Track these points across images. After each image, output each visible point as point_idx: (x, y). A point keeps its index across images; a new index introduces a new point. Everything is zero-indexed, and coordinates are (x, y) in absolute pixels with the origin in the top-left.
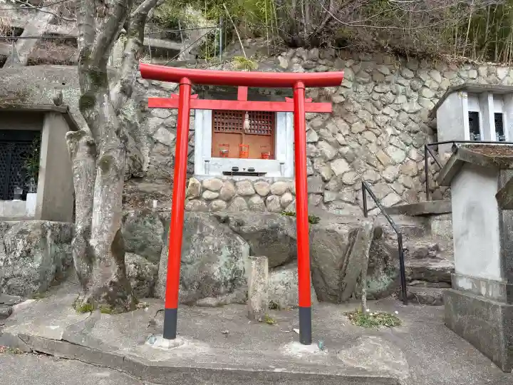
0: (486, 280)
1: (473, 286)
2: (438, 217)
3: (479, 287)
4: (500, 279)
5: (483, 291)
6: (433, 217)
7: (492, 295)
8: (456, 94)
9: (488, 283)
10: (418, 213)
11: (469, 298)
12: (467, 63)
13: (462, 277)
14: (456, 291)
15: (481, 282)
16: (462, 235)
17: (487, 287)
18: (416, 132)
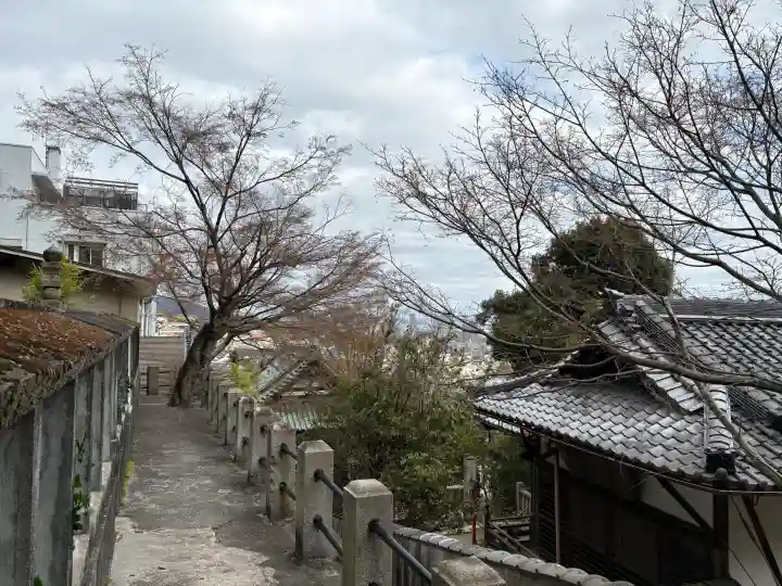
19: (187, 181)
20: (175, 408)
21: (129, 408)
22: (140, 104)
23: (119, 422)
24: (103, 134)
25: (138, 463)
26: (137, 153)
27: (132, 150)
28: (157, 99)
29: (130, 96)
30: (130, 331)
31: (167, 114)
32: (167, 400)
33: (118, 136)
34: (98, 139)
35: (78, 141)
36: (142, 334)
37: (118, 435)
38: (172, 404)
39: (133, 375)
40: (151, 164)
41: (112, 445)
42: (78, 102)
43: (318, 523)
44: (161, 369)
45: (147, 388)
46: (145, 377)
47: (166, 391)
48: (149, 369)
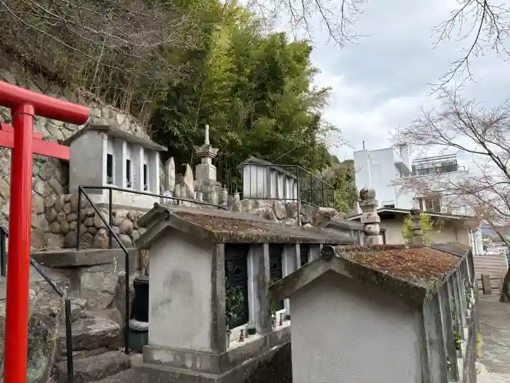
0: (191, 352)
1: (175, 358)
2: (89, 270)
3: (183, 358)
4: (211, 350)
5: (189, 363)
6: (83, 269)
7: (200, 367)
8: (96, 133)
9: (195, 355)
10: (64, 264)
11: (174, 373)
12: (94, 100)
13: (160, 349)
14: (154, 366)
15: (187, 354)
16: (162, 304)
17: (194, 359)
18: (43, 162)
19: (490, 154)
20: (505, 304)
21: (473, 300)
22: (453, 117)
23: (468, 308)
24: (433, 140)
25: (483, 334)
26: (454, 145)
27: (450, 144)
28: (462, 111)
29: (446, 115)
30: (467, 253)
31: (470, 118)
32: (498, 298)
33: (442, 139)
34: (431, 143)
35: (421, 147)
36: (474, 253)
37: (469, 314)
38: (502, 300)
39: (472, 281)
40: (464, 149)
41: (467, 320)
42: (417, 127)
44: (491, 277)
45: (483, 289)
46: (481, 282)
47: (498, 291)
48: (482, 276)
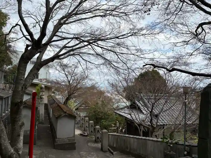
43: (87, 127)
